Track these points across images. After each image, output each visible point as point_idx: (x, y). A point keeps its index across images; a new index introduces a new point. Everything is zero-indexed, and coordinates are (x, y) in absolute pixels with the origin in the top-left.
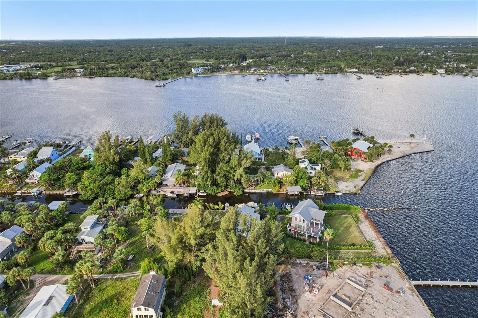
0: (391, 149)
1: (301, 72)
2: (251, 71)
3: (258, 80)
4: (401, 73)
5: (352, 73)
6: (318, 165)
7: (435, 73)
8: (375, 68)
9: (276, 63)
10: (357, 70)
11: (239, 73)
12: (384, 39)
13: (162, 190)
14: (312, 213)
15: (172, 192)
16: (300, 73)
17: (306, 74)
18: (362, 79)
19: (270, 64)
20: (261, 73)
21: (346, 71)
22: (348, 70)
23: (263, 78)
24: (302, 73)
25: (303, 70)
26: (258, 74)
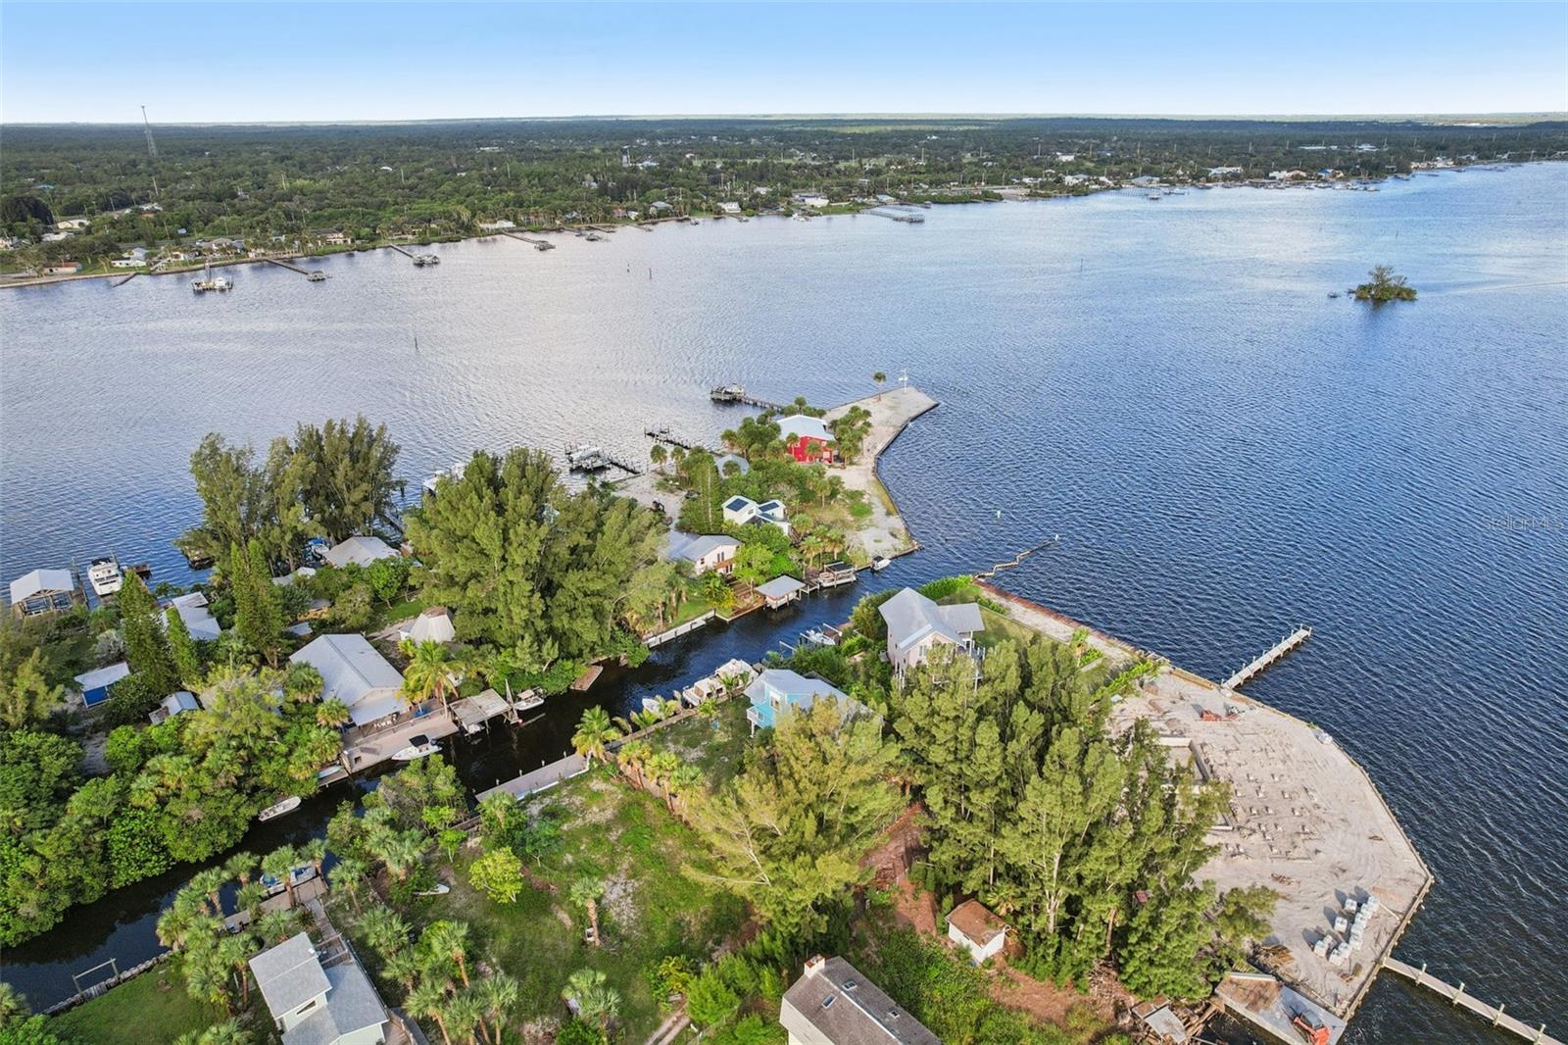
0: (869, 420)
1: (337, 248)
2: (132, 263)
3: (200, 293)
4: (636, 220)
5: (500, 233)
6: (775, 506)
7: (719, 214)
8: (565, 212)
9: (206, 225)
10: (510, 224)
11: (79, 272)
12: (479, 126)
13: (363, 750)
14: (947, 618)
15: (419, 741)
16: (335, 252)
17: (356, 252)
18: (552, 247)
19: (183, 231)
20: (184, 263)
21: (482, 230)
22: (490, 226)
23: (220, 281)
24: (340, 252)
25: (338, 238)
26: (173, 269)
